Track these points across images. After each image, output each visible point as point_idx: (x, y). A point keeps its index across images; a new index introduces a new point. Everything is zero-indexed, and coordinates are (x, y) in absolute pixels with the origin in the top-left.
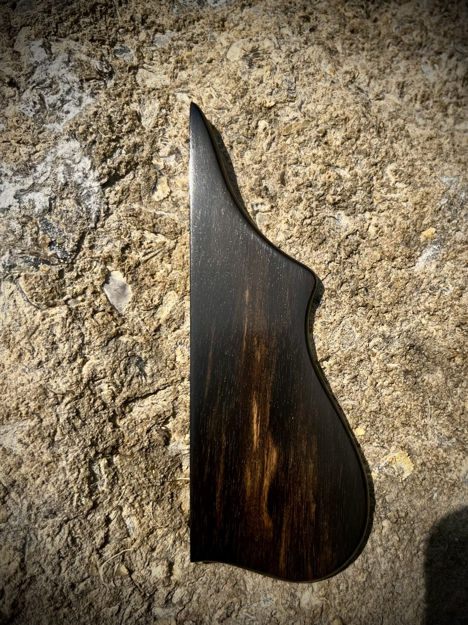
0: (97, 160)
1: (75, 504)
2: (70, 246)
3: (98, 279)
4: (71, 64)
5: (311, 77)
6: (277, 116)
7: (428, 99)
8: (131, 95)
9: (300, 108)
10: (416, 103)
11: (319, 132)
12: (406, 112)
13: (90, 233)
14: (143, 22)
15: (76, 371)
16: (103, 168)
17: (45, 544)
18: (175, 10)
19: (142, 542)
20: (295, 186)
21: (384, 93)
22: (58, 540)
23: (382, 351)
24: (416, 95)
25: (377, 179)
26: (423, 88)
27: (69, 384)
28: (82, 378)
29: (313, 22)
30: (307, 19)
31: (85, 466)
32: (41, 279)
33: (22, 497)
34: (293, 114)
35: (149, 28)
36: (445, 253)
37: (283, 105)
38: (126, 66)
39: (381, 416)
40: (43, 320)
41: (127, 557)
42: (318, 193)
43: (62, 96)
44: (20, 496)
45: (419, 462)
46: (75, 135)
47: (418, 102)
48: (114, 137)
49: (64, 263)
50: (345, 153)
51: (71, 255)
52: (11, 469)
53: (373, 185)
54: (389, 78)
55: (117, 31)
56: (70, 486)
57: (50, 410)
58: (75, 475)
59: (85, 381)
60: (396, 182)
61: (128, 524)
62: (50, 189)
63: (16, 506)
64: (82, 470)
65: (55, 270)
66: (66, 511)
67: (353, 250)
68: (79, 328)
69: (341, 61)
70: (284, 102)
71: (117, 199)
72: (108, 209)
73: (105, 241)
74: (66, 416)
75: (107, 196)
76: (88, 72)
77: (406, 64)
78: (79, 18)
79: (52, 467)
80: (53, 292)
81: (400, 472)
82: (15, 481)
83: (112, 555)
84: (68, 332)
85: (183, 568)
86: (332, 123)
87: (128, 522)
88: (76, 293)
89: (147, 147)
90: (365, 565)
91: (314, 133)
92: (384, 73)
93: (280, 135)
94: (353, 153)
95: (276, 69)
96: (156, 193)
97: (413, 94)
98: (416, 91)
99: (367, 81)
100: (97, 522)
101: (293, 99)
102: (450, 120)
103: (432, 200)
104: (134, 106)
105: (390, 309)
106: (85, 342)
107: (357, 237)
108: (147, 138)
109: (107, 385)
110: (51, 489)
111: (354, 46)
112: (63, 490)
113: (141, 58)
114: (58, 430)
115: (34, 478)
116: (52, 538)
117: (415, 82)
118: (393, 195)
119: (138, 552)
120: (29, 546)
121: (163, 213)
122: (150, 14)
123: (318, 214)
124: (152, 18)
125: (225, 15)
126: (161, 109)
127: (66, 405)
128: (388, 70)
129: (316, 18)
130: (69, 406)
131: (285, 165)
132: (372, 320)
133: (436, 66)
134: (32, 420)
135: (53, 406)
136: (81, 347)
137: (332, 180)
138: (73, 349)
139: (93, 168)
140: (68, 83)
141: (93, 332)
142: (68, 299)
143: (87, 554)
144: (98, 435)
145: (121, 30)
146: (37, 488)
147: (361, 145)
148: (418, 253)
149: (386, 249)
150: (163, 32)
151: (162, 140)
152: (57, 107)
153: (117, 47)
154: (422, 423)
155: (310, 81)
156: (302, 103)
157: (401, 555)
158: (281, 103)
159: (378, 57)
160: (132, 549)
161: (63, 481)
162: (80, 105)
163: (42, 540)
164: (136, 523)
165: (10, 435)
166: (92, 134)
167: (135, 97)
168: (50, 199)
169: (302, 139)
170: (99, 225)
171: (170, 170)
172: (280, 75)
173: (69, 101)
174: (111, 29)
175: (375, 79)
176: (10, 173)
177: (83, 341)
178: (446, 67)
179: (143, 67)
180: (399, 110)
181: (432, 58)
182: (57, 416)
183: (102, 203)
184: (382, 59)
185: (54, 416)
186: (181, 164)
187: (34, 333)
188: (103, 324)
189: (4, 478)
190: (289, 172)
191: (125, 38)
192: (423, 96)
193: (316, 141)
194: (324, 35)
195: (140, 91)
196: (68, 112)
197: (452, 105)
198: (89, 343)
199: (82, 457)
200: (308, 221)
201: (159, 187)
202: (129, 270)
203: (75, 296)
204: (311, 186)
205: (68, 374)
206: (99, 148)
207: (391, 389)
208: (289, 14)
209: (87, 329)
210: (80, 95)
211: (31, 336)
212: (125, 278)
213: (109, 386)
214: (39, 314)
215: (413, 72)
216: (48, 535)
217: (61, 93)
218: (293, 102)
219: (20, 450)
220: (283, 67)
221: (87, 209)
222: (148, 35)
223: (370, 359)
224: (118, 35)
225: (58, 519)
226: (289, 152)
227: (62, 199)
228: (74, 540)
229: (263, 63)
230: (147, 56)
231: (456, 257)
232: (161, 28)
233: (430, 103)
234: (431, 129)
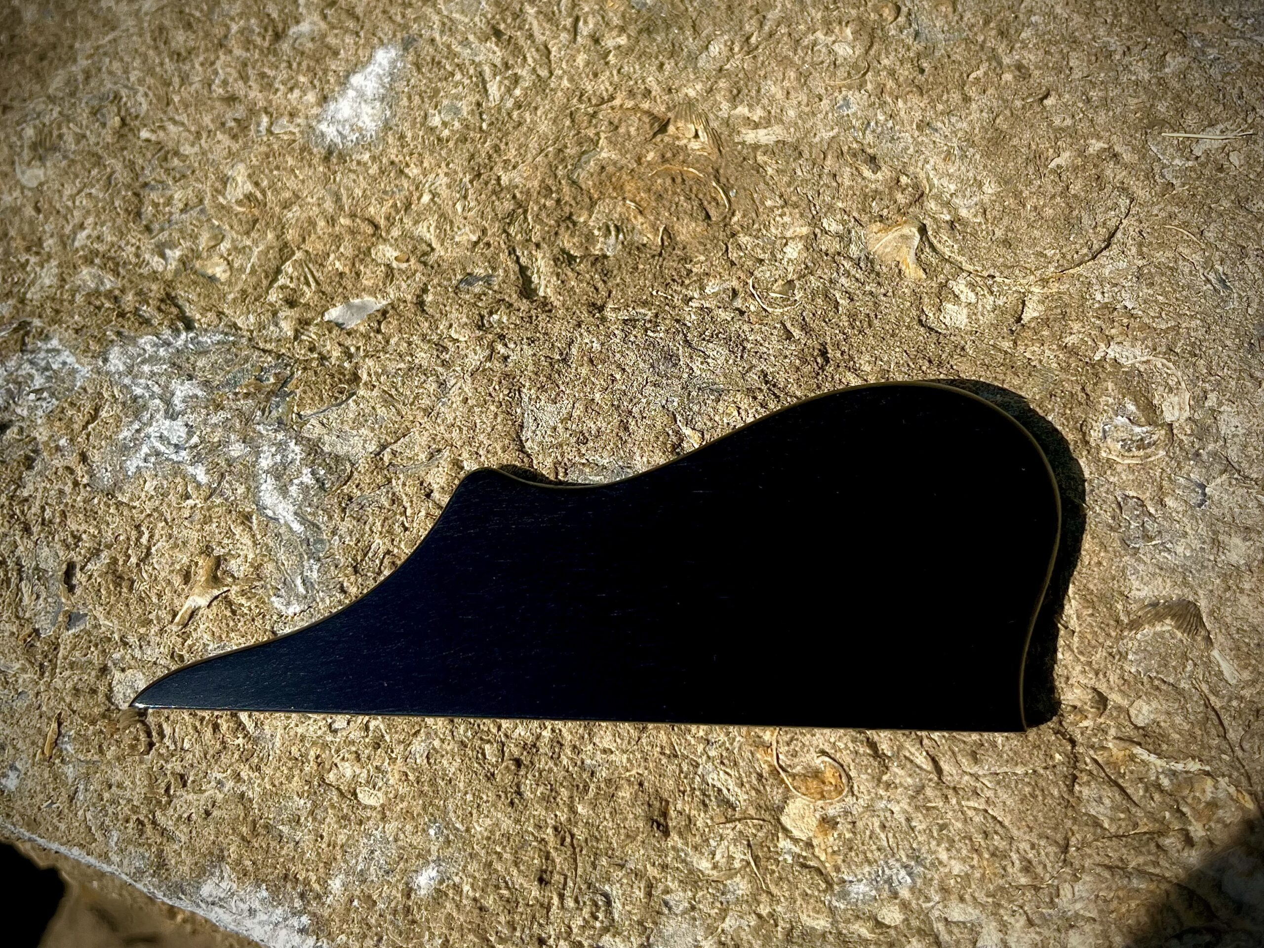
6: (137, 117)
96: (218, 275)
121: (249, 265)
171: (187, 256)
176: (136, 426)
186: (182, 241)
201: (210, 272)
229: (55, 133)
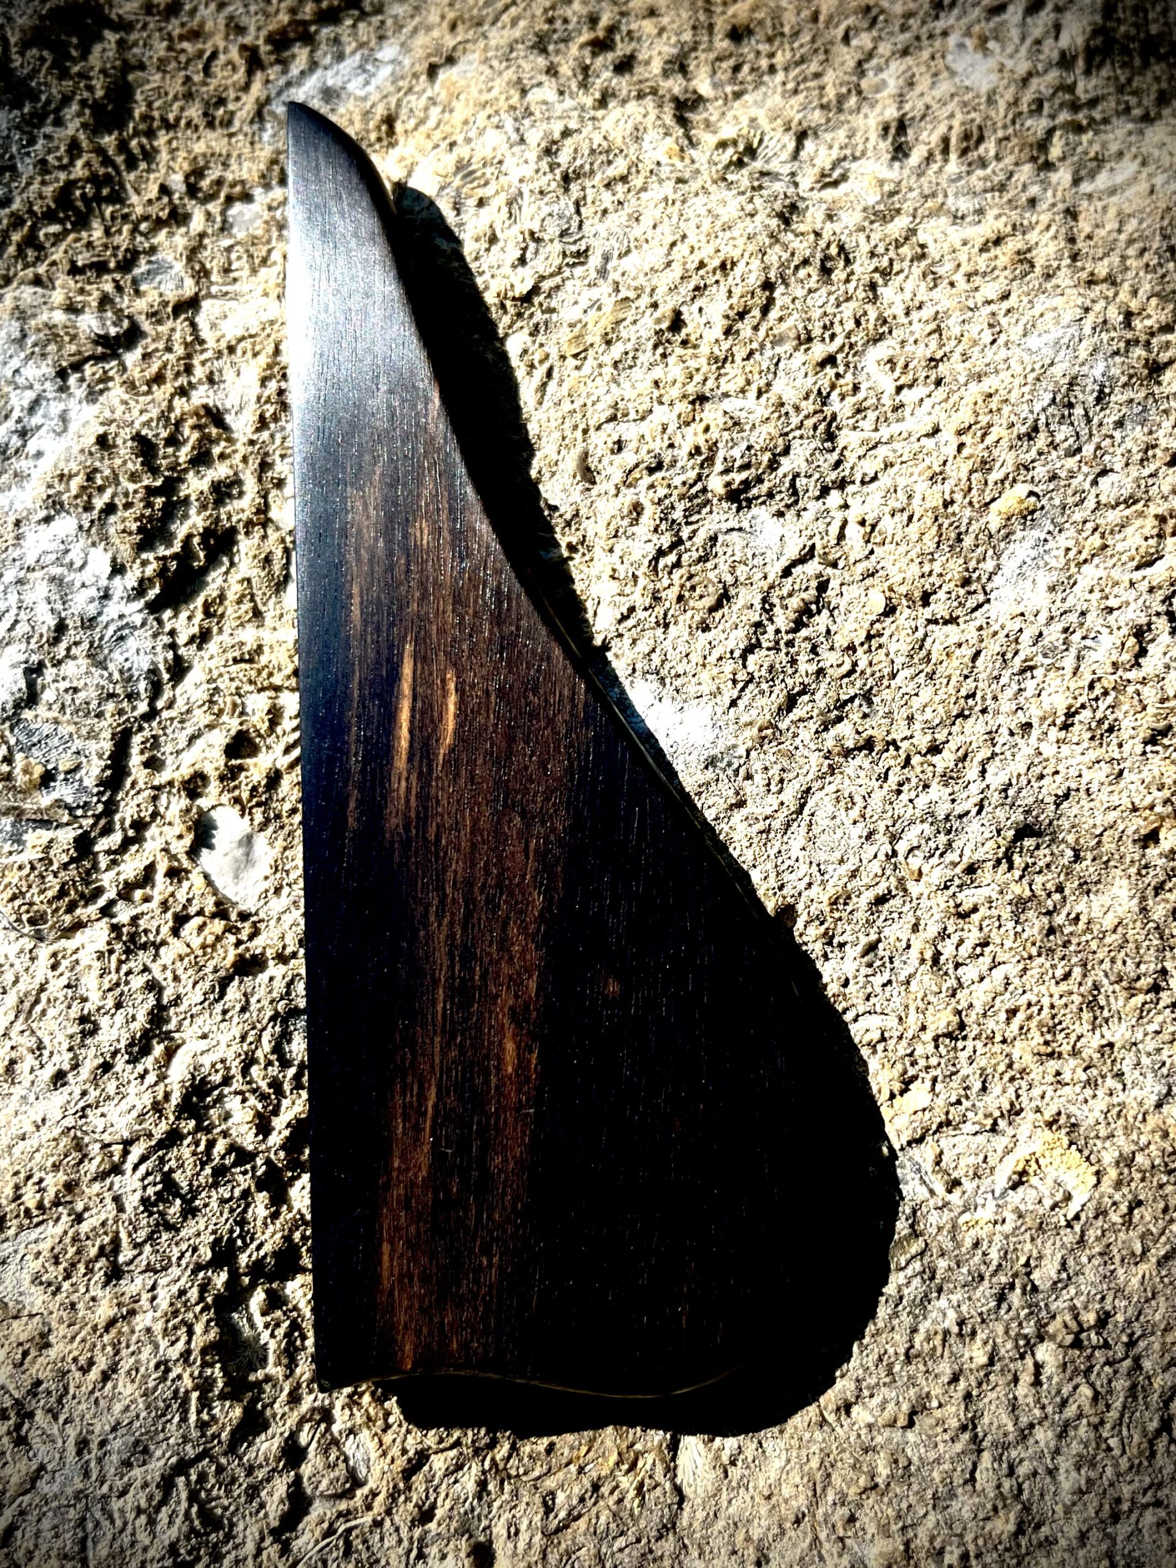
0: (125, 551)
1: (193, 1418)
2: (93, 771)
3: (180, 837)
4: (30, 341)
5: (620, 188)
7: (981, 139)
8: (188, 370)
9: (603, 272)
10: (946, 161)
11: (658, 321)
12: (915, 194)
13: (141, 729)
14: (192, 190)
15: (151, 1078)
16: (144, 563)
17: (133, 1534)
18: (266, 136)
19: (393, 1496)
20: (618, 477)
21: (846, 164)
22: (166, 1520)
23: (935, 860)
24: (946, 140)
25: (843, 397)
26: (959, 117)
27: (134, 1113)
28: (167, 1096)
29: (622, 49)
30: (600, 46)
31: (204, 1318)
32: (33, 868)
33: (61, 1420)
34: (587, 296)
35: (211, 197)
36: (1070, 543)
37: (558, 280)
38: (165, 304)
39: (969, 1043)
40: (54, 967)
41: (357, 1544)
42: (683, 478)
43: (19, 421)
44: (56, 1418)
45: (1109, 1157)
46: (62, 504)
47: (953, 156)
48: (159, 483)
49: (85, 817)
50: (740, 353)
51: (99, 794)
52: (25, 1354)
53: (834, 417)
54: (858, 121)
55: (135, 230)
56: (172, 1375)
57: (96, 1187)
58: (180, 1346)
59: (176, 1099)
60: (899, 389)
61: (350, 1453)
62: (23, 646)
63: (49, 1446)
64: (199, 1328)
65: (66, 836)
66: (172, 1441)
67: (807, 604)
68: (146, 969)
69: (713, 119)
70: (559, 271)
71: (195, 630)
72: (178, 659)
73: (182, 738)
74: (138, 1195)
75: (167, 628)
76: (73, 348)
77: (903, 67)
78: (34, 229)
79: (120, 1332)
80: (68, 894)
81: (1059, 1197)
82: (38, 1383)
83: (317, 1542)
84: (117, 985)
85: (515, 1554)
86: (691, 286)
87: (349, 1447)
88: (126, 882)
89: (251, 485)
90: (1007, 1484)
91: (647, 326)
92: (840, 110)
93: (563, 357)
94: (762, 346)
95: (521, 194)
97: (935, 139)
98: (942, 129)
99: (792, 145)
100: (261, 1458)
101: (582, 256)
102: (1062, 176)
103: (1006, 409)
104: (201, 396)
105: (941, 736)
106: (165, 1001)
107: (813, 567)
108: (245, 459)
109: (239, 1098)
110: (126, 1388)
111: (746, 68)
112: (155, 1388)
113: (202, 274)
114: (123, 1235)
115: (81, 1369)
116: (149, 1516)
117: (935, 106)
118: (895, 428)
119: (387, 1523)
120: (95, 1543)
122: (206, 167)
123: (694, 532)
124: (213, 174)
125: (393, 106)
126: (264, 381)
127: (135, 1168)
128: (853, 101)
129: (629, 32)
130: (142, 1169)
131: (585, 431)
132: (893, 780)
133: (991, 45)
134: (58, 1219)
135: (101, 1176)
136: (158, 1016)
137: (714, 434)
138: (132, 1026)
139: (118, 569)
140: (31, 387)
141: (179, 972)
142: (112, 903)
143: (250, 1547)
144: (231, 1231)
145: (143, 226)
146: (92, 1392)
147: (781, 319)
148: (989, 565)
149: (899, 578)
150: (247, 197)
151: (283, 456)
152: (11, 451)
153: (142, 267)
154: (1096, 1041)
155: (620, 196)
156: (607, 258)
157: (1113, 1442)
158: (552, 275)
159: (817, 76)
160: (367, 1519)
161: (152, 1364)
162: (65, 430)
163: (125, 1524)
164: (372, 1445)
165: (12, 1267)
166: (101, 489)
167: (199, 372)
168: (28, 672)
169: (617, 351)
170: (160, 704)
172: (534, 207)
173: (38, 428)
174: (120, 232)
175: (816, 135)
177: (159, 999)
178: (1023, 39)
179: (209, 295)
180: (892, 194)
181: (976, 29)
182: (117, 1199)
183: (159, 649)
184: (829, 78)
185: (108, 1200)
187: (37, 1001)
188: (204, 947)
189: (11, 1376)
190: (599, 443)
191: (155, 241)
192: (967, 136)
193: (655, 347)
194: (656, 67)
195: (209, 354)
196: (39, 454)
197: (1058, 133)
198: (177, 1001)
199: (193, 1294)
200: (671, 558)
202: (252, 797)
203: (126, 892)
204: (659, 466)
205: (132, 1089)
206: (126, 520)
207: (986, 960)
208: (551, 48)
209: (165, 968)
210: (62, 406)
211: (30, 1012)
212: (247, 817)
213: (244, 1101)
214: (44, 952)
215: (923, 83)
216: (139, 1511)
217: (15, 415)
218: (582, 264)
219: (39, 1302)
220: (536, 186)
221: (121, 672)
222: (209, 216)
223: (905, 890)
224: (139, 239)
225: (156, 1467)
226: (589, 395)
227: (59, 663)
228: (206, 1515)
230: (215, 267)
231: (1105, 547)
232: (238, 189)
233: (989, 148)
234: (997, 217)
